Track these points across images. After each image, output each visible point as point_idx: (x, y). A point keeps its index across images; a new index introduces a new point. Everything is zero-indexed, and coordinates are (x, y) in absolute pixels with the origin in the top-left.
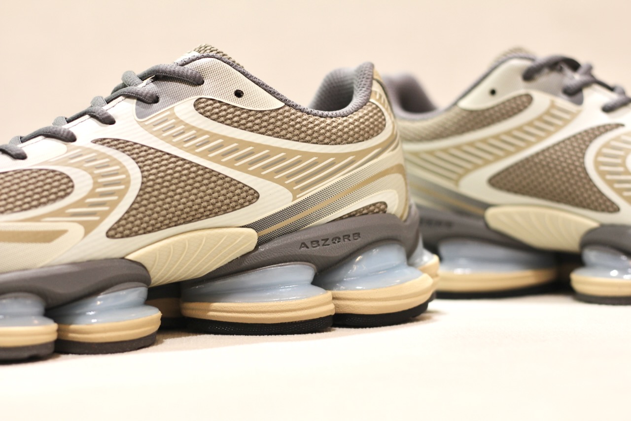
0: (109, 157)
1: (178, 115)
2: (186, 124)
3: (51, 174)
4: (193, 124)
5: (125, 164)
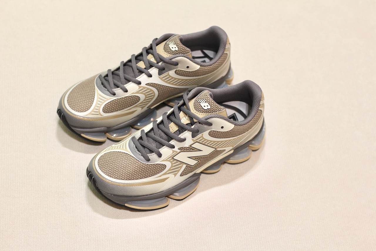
0: (150, 89)
1: (170, 74)
2: (172, 77)
3: (134, 97)
4: (174, 77)
5: (154, 91)
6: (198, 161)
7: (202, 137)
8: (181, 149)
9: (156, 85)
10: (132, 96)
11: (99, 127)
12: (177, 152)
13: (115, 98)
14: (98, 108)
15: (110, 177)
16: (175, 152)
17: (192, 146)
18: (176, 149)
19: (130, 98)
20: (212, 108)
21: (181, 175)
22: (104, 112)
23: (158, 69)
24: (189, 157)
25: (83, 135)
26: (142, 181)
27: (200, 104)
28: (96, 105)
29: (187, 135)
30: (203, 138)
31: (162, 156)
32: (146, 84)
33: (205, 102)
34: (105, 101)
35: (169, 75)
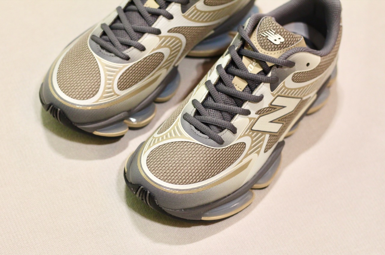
0: (174, 37)
2: (201, 11)
3: (156, 55)
4: (203, 10)
5: (180, 38)
6: (283, 124)
7: (284, 86)
8: (260, 112)
9: (182, 28)
10: (152, 55)
11: (117, 114)
12: (254, 118)
13: (130, 64)
14: (110, 86)
15: (176, 184)
16: (253, 120)
17: (272, 104)
18: (253, 115)
19: (151, 58)
20: (286, 39)
21: (265, 152)
22: (120, 90)
23: (180, 5)
24: (271, 122)
25: (96, 133)
26: (220, 176)
27: (268, 38)
28: (106, 82)
29: (263, 89)
30: (286, 88)
31: (238, 131)
32: (169, 31)
33: (274, 34)
34: (118, 72)
35: (197, 9)
